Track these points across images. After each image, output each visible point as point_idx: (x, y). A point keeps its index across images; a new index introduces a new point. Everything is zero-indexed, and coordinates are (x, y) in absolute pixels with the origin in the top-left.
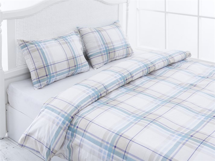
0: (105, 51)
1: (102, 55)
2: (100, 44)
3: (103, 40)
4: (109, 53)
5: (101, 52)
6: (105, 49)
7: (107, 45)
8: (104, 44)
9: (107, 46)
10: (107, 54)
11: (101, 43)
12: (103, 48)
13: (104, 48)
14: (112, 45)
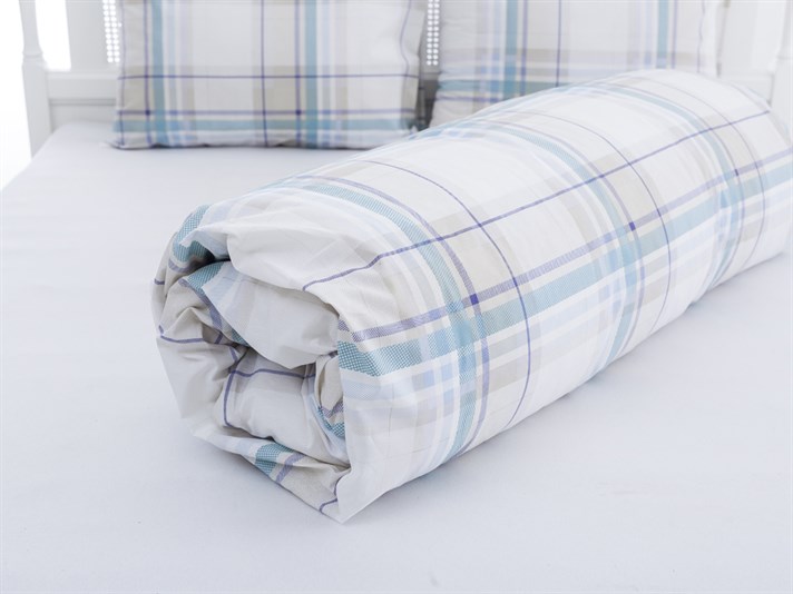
0: (501, 87)
1: (475, 100)
2: (490, 46)
3: (511, 31)
5: (476, 85)
6: (501, 77)
7: (524, 61)
8: (510, 50)
9: (519, 65)
11: (496, 40)
12: (495, 70)
13: (502, 71)
14: (553, 65)
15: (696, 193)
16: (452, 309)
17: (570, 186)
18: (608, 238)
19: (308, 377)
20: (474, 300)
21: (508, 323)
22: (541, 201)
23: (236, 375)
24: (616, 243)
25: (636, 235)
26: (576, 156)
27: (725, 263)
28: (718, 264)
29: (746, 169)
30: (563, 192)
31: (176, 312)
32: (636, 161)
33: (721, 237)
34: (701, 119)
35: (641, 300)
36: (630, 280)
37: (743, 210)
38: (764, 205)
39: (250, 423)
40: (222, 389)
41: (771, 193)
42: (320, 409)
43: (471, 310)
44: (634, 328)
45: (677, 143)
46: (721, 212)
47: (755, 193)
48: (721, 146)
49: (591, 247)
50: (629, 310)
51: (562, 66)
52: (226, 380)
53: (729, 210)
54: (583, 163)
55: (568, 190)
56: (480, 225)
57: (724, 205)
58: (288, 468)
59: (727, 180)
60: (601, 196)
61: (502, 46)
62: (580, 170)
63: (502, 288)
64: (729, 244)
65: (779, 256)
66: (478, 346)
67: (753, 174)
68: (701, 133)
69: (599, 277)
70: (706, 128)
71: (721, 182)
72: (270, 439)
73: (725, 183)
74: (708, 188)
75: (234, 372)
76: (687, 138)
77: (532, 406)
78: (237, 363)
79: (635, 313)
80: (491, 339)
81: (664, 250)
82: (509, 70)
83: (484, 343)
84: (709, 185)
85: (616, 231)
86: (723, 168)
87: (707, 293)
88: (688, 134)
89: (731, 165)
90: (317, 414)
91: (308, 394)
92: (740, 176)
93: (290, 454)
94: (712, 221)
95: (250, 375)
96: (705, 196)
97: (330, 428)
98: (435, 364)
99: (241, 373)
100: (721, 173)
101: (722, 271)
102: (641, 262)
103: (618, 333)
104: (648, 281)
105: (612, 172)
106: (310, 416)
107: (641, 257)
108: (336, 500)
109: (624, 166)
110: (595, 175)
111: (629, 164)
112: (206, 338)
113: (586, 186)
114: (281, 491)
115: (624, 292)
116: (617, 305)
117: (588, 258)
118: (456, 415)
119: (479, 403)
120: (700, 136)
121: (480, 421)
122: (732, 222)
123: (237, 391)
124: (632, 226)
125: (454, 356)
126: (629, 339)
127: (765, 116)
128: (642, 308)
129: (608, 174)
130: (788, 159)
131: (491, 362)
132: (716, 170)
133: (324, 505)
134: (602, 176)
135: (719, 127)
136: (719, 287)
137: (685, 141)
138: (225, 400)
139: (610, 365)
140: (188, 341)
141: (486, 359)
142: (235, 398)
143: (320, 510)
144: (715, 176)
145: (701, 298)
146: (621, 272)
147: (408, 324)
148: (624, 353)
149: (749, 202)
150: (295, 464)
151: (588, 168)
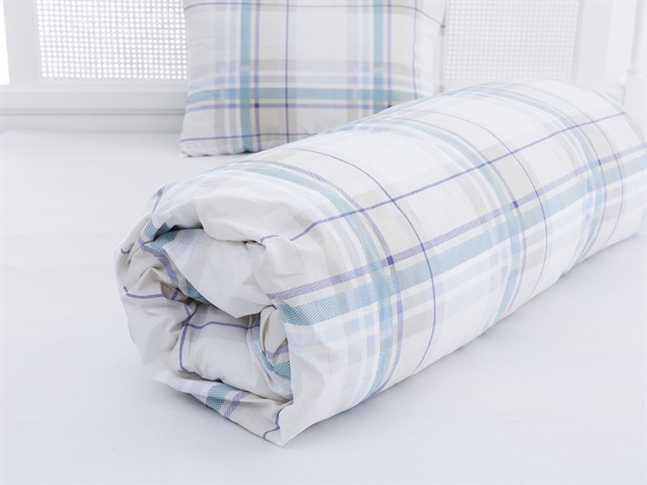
0: (238, 94)
1: (217, 107)
3: (245, 46)
4: (257, 106)
6: (237, 85)
8: (245, 62)
9: (252, 74)
10: (242, 106)
11: (232, 54)
12: (232, 80)
13: (238, 80)
14: (282, 73)
15: (566, 179)
16: (373, 268)
17: (463, 170)
18: (496, 213)
19: (252, 327)
20: (391, 261)
21: (418, 281)
22: (441, 182)
23: (189, 327)
24: (503, 218)
25: (518, 212)
26: (467, 146)
27: (591, 240)
28: (585, 241)
29: (607, 160)
30: (458, 175)
31: (140, 273)
32: (517, 151)
33: (587, 217)
34: (568, 117)
35: (523, 267)
36: (515, 249)
37: (606, 194)
38: (622, 191)
39: (202, 367)
40: (177, 340)
41: (628, 180)
42: (264, 353)
43: (387, 270)
44: (518, 291)
45: (550, 137)
46: (587, 195)
47: (615, 180)
48: (587, 141)
49: (482, 220)
50: (513, 275)
51: (290, 73)
52: (181, 332)
53: (594, 193)
54: (474, 152)
55: (463, 173)
56: (393, 201)
57: (590, 190)
58: (235, 404)
59: (591, 168)
60: (490, 179)
61: (238, 59)
62: (472, 157)
63: (412, 252)
64: (594, 224)
65: (634, 236)
66: (394, 299)
67: (613, 164)
68: (569, 128)
69: (490, 246)
70: (574, 125)
71: (587, 170)
72: (219, 381)
73: (590, 171)
74: (577, 175)
75: (188, 325)
76: (558, 133)
77: (435, 354)
78: (189, 318)
79: (519, 277)
80: (405, 294)
81: (541, 225)
82: (244, 79)
83: (399, 297)
84: (576, 173)
85: (502, 207)
86: (588, 158)
87: (576, 266)
88: (559, 130)
89: (594, 156)
90: (261, 358)
91: (253, 340)
92: (603, 165)
93: (237, 392)
94: (579, 203)
95: (202, 327)
96: (574, 181)
97: (272, 368)
98: (360, 313)
99: (193, 326)
100: (587, 163)
101: (588, 247)
102: (524, 235)
103: (505, 293)
104: (530, 250)
105: (498, 159)
106: (254, 359)
107: (523, 230)
108: (278, 428)
109: (507, 155)
110: (484, 162)
111: (512, 153)
112: (164, 294)
113: (477, 170)
114: (229, 423)
115: (510, 259)
116: (504, 269)
117: (480, 230)
118: (377, 356)
119: (395, 347)
120: (569, 131)
121: (396, 363)
122: (596, 204)
123: (191, 340)
124: (516, 204)
125: (375, 307)
126: (514, 300)
127: (621, 116)
128: (525, 273)
129: (494, 160)
130: (642, 153)
131: (404, 313)
132: (583, 160)
133: (266, 433)
134: (490, 163)
135: (584, 124)
136: (584, 261)
137: (557, 136)
138: (181, 348)
139: (498, 323)
140: (150, 297)
141: (400, 311)
142: (190, 347)
143: (264, 438)
144: (582, 165)
145: (570, 271)
146: (508, 242)
147: (338, 279)
148: (509, 313)
149: (610, 187)
150: (241, 400)
151: (478, 155)
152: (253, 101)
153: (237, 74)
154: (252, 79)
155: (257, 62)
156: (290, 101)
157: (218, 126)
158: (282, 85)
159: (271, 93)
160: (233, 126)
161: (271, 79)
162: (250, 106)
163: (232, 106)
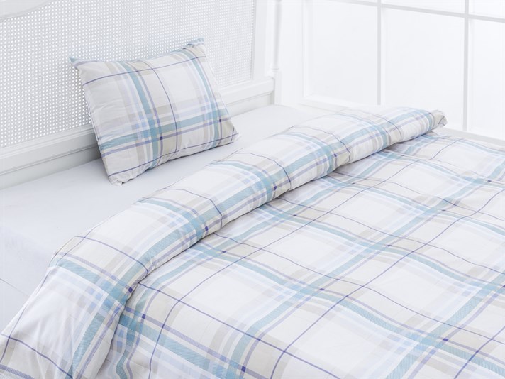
0: (149, 134)
1: (137, 145)
3: (143, 101)
4: (161, 138)
5: (135, 137)
6: (148, 128)
7: (156, 115)
8: (147, 111)
9: (155, 118)
10: (153, 141)
11: (138, 108)
12: (144, 125)
13: (147, 124)
14: (171, 114)
51: (175, 113)
61: (142, 110)
82: (151, 123)
152: (159, 136)
153: (146, 120)
154: (156, 121)
155: (155, 109)
156: (179, 131)
157: (140, 157)
158: (173, 121)
159: (168, 128)
160: (149, 155)
161: (166, 119)
162: (157, 139)
163: (147, 142)
